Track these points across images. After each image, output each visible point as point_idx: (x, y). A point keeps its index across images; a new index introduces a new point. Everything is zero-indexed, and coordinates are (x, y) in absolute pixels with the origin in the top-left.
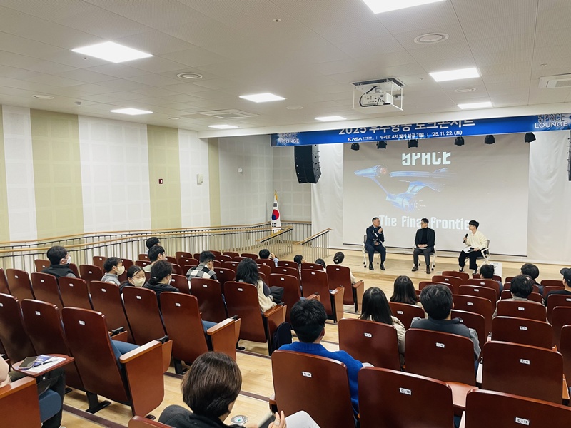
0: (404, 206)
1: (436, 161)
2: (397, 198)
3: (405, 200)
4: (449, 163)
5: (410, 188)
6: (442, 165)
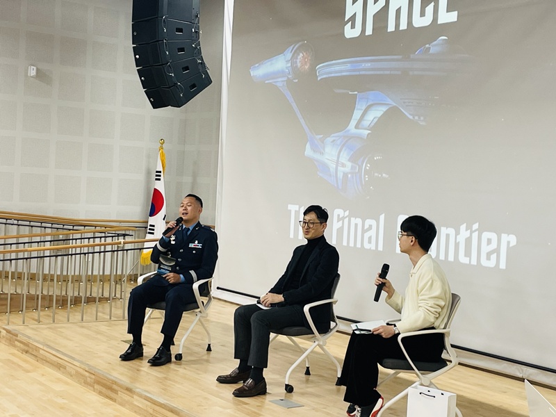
0: (340, 175)
1: (423, 14)
2: (328, 149)
3: (344, 158)
4: (453, 17)
5: (357, 114)
6: (435, 29)
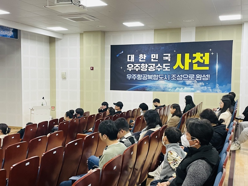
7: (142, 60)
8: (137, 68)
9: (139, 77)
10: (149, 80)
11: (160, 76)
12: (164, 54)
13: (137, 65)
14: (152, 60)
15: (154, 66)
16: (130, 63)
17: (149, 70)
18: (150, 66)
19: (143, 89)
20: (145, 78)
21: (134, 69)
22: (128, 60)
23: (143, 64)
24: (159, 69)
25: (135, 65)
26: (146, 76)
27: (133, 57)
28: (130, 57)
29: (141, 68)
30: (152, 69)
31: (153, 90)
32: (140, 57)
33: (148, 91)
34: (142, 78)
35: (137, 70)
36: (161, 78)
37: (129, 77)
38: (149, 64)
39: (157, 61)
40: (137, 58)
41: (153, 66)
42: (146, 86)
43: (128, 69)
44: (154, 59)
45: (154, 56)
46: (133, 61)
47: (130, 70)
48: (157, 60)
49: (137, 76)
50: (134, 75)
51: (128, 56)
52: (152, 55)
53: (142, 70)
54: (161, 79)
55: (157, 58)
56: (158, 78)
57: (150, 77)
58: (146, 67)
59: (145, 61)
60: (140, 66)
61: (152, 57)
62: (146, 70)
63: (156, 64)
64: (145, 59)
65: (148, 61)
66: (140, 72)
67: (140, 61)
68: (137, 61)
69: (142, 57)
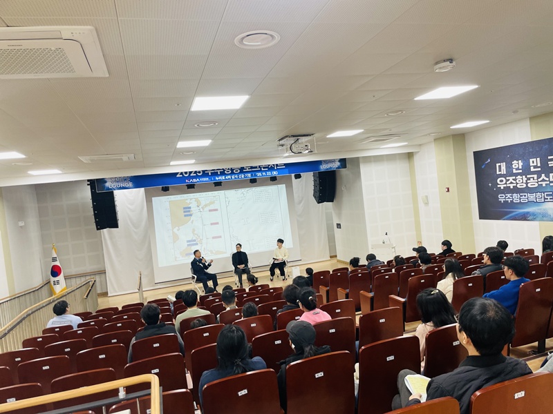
7: (517, 169)
8: (511, 183)
9: (516, 198)
10: (530, 203)
11: (547, 195)
12: (549, 158)
13: (511, 179)
14: (532, 169)
15: (536, 178)
16: (501, 176)
17: (529, 185)
18: (529, 179)
19: (524, 217)
20: (524, 200)
21: (508, 185)
22: (498, 173)
23: (519, 177)
24: (544, 184)
25: (507, 178)
26: (525, 196)
27: (503, 166)
28: (500, 166)
29: (517, 184)
30: (533, 183)
31: (538, 219)
32: (513, 166)
33: (531, 220)
34: (520, 199)
35: (512, 187)
36: (549, 197)
37: (502, 198)
38: (528, 176)
39: (540, 169)
40: (509, 167)
41: (533, 178)
42: (528, 213)
43: (498, 186)
44: (535, 167)
45: (535, 162)
46: (505, 173)
47: (502, 188)
48: (539, 167)
49: (512, 196)
50: (509, 195)
51: (498, 165)
52: (531, 160)
53: (518, 186)
54: (549, 200)
55: (539, 165)
56: (545, 199)
57: (532, 197)
58: (524, 181)
59: (521, 171)
60: (515, 180)
61: (531, 164)
62: (525, 185)
63: (539, 174)
64: (520, 168)
65: (526, 171)
66: (516, 190)
67: (515, 171)
68: (510, 173)
69: (517, 165)
